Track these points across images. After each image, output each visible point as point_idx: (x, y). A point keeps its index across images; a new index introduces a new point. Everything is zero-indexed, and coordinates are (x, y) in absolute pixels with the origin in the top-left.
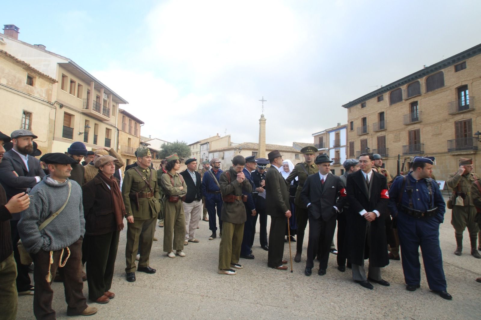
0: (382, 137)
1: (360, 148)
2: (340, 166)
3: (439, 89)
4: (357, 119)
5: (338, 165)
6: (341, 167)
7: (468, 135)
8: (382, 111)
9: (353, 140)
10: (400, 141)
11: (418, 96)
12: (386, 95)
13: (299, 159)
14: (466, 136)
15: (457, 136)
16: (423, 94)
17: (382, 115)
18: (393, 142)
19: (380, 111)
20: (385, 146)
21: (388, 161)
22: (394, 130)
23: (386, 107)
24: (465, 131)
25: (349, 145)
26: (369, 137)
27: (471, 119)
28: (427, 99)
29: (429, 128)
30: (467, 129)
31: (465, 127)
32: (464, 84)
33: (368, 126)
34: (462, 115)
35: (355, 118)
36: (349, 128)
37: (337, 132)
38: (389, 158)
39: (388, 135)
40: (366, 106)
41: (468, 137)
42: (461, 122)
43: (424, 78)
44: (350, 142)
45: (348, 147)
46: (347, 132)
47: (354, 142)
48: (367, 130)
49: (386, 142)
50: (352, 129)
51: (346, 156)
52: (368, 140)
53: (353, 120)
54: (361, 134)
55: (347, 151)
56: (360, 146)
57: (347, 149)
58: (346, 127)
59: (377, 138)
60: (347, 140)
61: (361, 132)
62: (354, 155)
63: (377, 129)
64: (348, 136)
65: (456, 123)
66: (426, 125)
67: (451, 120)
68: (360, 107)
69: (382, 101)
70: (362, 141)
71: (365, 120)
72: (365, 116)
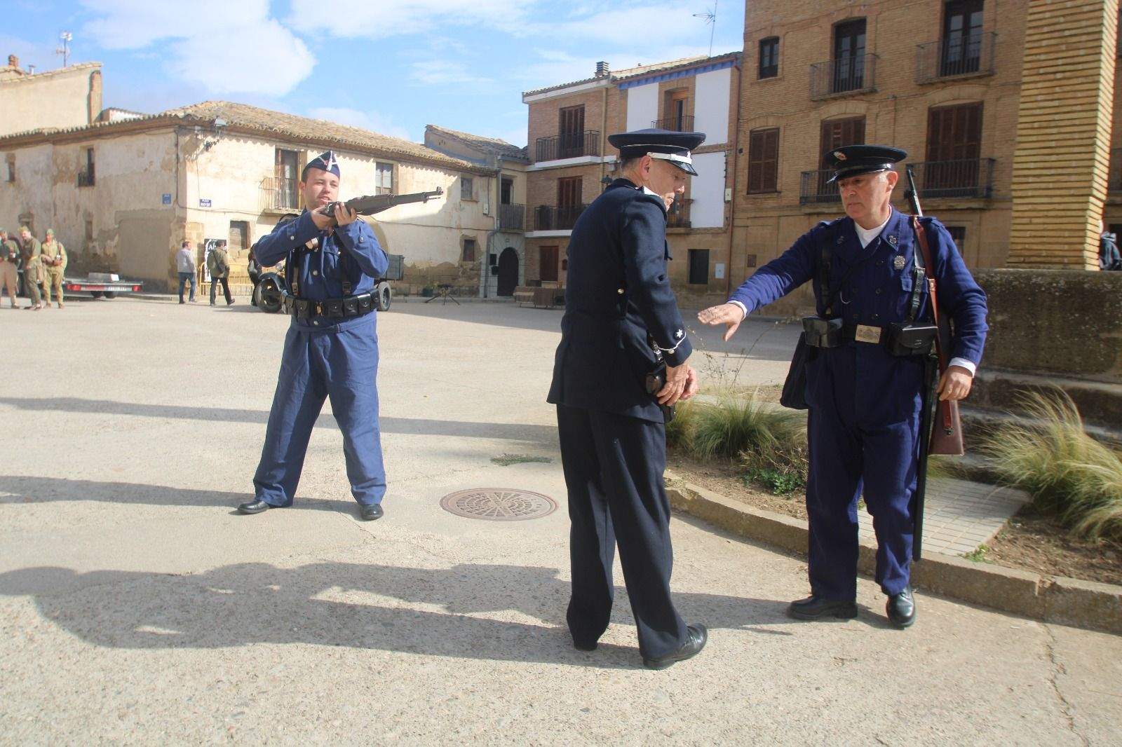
0: (961, 108)
1: (816, 156)
2: (688, 234)
4: (804, 26)
5: (682, 230)
6: (692, 238)
9: (771, 123)
13: (477, 202)
20: (974, 150)
21: (987, 215)
25: (745, 144)
26: (875, 109)
33: (876, 56)
35: (795, 19)
36: (752, 66)
37: (672, 84)
38: (996, 205)
39: (998, 99)
44: (751, 132)
45: (741, 151)
46: (740, 82)
47: (782, 129)
48: (867, 75)
49: (985, 134)
50: (767, 70)
51: (729, 191)
52: (868, 122)
53: (776, 33)
54: (827, 96)
55: (730, 170)
56: (817, 149)
57: (731, 159)
58: (732, 62)
59: (926, 114)
60: (737, 117)
61: (824, 84)
62: (778, 187)
63: (932, 72)
64: (742, 104)
70: (828, 130)
71: (850, 34)
72: (857, 14)
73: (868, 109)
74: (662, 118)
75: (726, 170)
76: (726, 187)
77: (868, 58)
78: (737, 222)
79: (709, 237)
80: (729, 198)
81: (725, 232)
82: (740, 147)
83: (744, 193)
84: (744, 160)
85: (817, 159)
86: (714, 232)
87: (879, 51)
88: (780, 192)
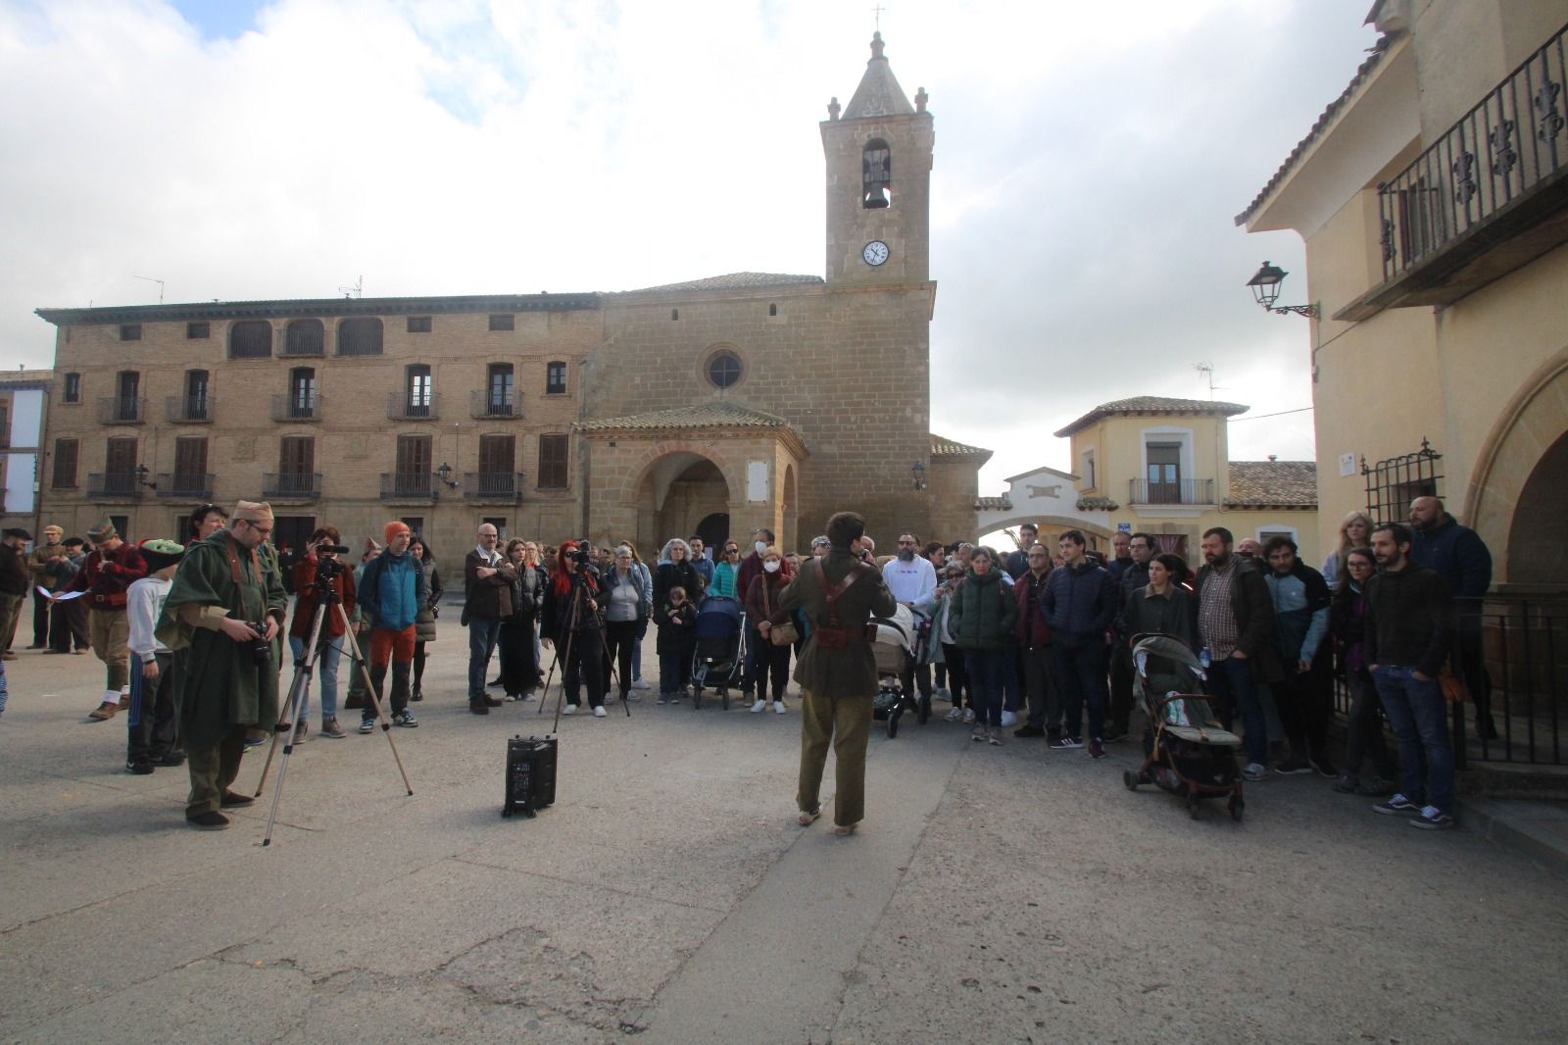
0: (195, 441)
1: (103, 463)
3: (371, 357)
4: (97, 370)
7: (422, 467)
8: (204, 367)
9: (73, 435)
10: (253, 459)
11: (316, 357)
12: (220, 327)
14: (418, 468)
15: (401, 466)
16: (330, 357)
17: (197, 379)
18: (233, 459)
19: (193, 366)
20: (203, 468)
22: (238, 429)
23: (215, 360)
24: (418, 459)
25: (52, 448)
26: (144, 434)
27: (431, 437)
28: (339, 370)
29: (337, 440)
30: (422, 455)
31: (418, 451)
32: (423, 361)
33: (146, 400)
34: (413, 426)
35: (91, 363)
36: (60, 391)
39: (216, 437)
40: (143, 337)
41: (422, 473)
42: (410, 439)
43: (337, 319)
44: (57, 441)
45: (49, 454)
46: (49, 402)
47: (80, 441)
48: (141, 411)
49: (208, 458)
50: (71, 397)
51: (37, 484)
52: (139, 443)
53: (78, 370)
54: (113, 422)
55: (40, 468)
56: (105, 459)
57: (40, 460)
58: (45, 386)
59: (175, 441)
60: (46, 429)
61: (111, 414)
62: (77, 484)
63: (180, 415)
65: (401, 440)
66: (332, 430)
67: (391, 432)
68: (117, 336)
69: (203, 340)
70: (113, 444)
71: (129, 380)
72: (134, 368)
73: (139, 434)
75: (35, 468)
76: (35, 480)
77: (140, 399)
78: (43, 509)
79: (20, 520)
81: (33, 516)
82: (48, 450)
83: (50, 487)
84: (50, 462)
85: (104, 465)
86: (24, 516)
87: (146, 396)
88: (77, 487)
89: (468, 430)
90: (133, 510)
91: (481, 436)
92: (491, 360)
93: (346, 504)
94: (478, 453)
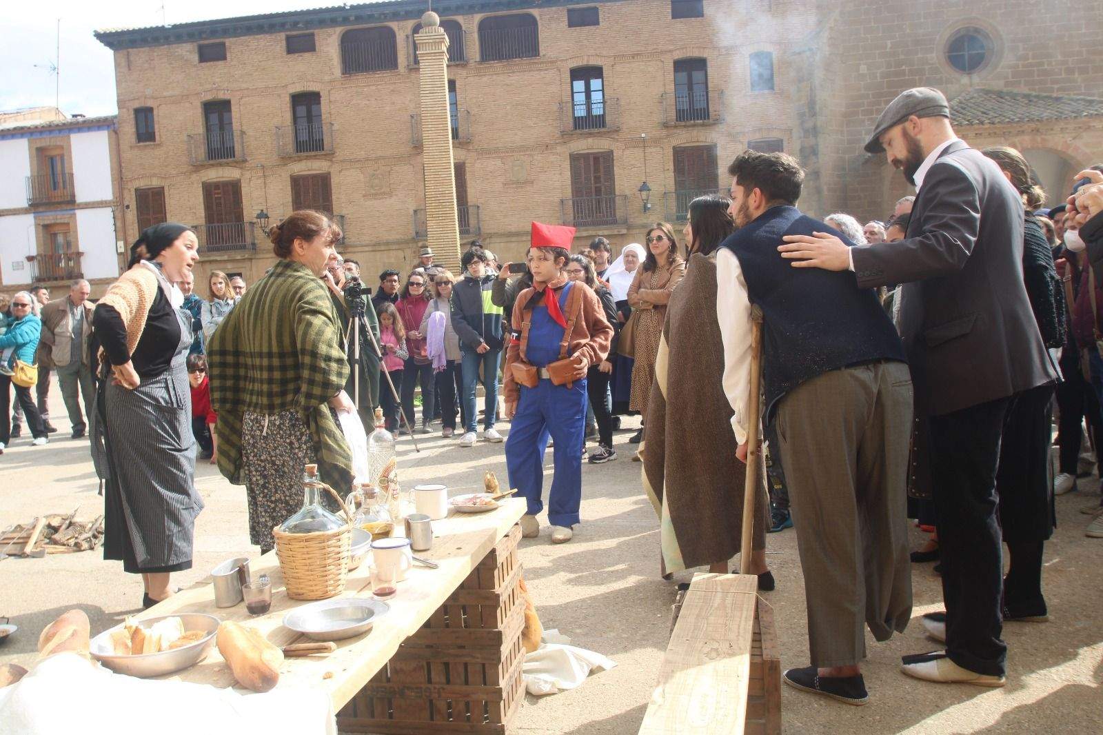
0: (314, 177)
1: (201, 212)
3: (526, 60)
4: (175, 101)
7: (603, 189)
8: (313, 87)
9: (155, 183)
10: (390, 194)
11: (457, 65)
12: (330, 36)
14: (598, 191)
15: (577, 191)
16: (472, 64)
17: (307, 101)
18: (364, 196)
19: (298, 88)
22: (367, 160)
23: (327, 78)
24: (597, 179)
25: (130, 200)
26: (247, 175)
27: (612, 152)
28: (485, 79)
29: (494, 164)
30: (602, 174)
31: (597, 170)
32: (594, 62)
33: (243, 133)
34: (590, 140)
35: (165, 94)
36: (129, 130)
37: (45, 141)
39: (340, 172)
40: (228, 55)
41: (603, 196)
42: (586, 157)
43: (478, 17)
44: (136, 190)
45: (128, 207)
46: (118, 145)
47: (166, 189)
48: (237, 147)
49: (335, 197)
50: (145, 135)
51: (121, 244)
52: (243, 185)
53: (149, 104)
54: (206, 163)
55: (119, 224)
56: (202, 206)
57: (119, 215)
58: (108, 126)
59: (289, 179)
60: (119, 179)
61: (201, 152)
63: (290, 148)
64: (123, 165)
65: (574, 158)
66: (485, 153)
67: (559, 149)
68: (195, 57)
69: (307, 55)
70: (210, 190)
71: (217, 111)
72: (222, 96)
73: (241, 174)
74: (36, 174)
75: (115, 224)
76: (117, 239)
77: (236, 133)
80: (122, 250)
82: (126, 203)
84: (132, 215)
85: (203, 215)
87: (245, 128)
89: (656, 141)
90: (247, 264)
91: (674, 148)
92: (678, 55)
93: (514, 239)
94: (672, 167)
